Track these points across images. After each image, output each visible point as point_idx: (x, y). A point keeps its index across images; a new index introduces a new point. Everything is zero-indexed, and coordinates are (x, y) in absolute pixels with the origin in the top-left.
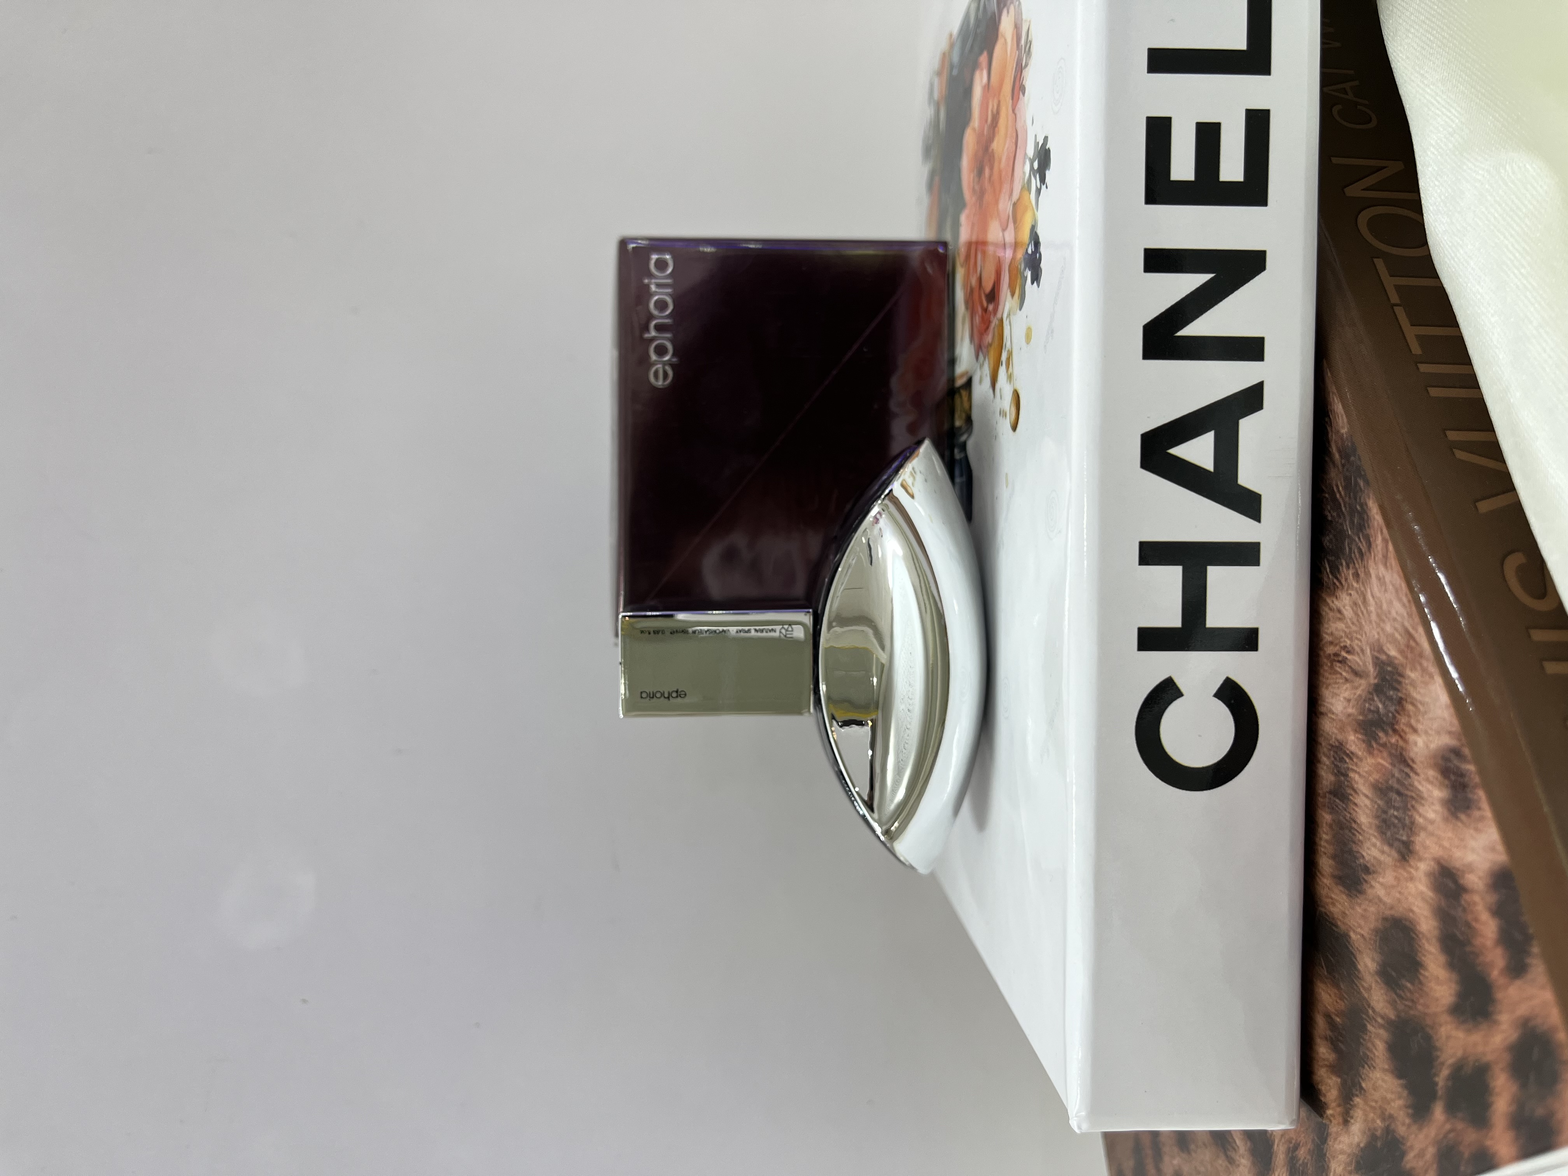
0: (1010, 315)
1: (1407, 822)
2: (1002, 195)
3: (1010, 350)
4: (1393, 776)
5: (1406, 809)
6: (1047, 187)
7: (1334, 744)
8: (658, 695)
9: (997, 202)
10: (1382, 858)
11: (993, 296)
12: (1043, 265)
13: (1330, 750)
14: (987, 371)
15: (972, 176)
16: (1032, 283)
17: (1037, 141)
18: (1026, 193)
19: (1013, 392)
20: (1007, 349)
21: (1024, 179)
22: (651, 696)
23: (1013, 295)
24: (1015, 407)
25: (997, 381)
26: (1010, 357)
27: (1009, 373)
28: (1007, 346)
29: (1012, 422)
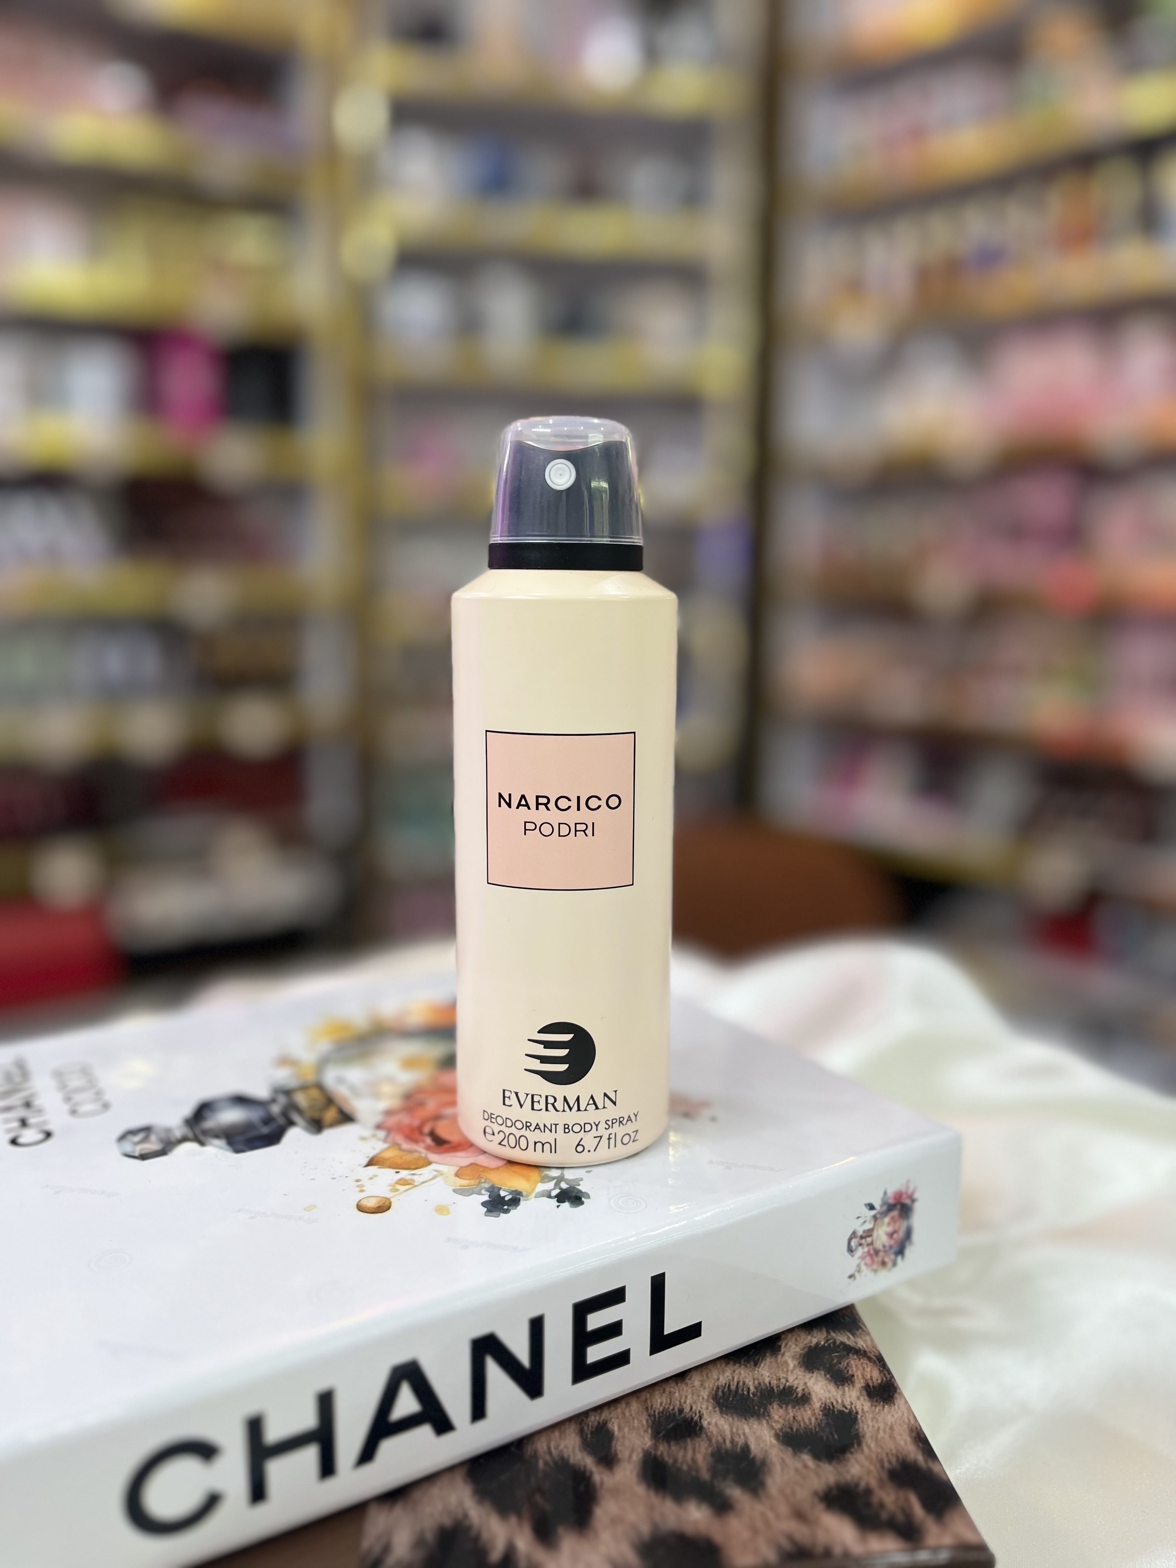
0: (442, 1174)
3: (416, 1184)
6: (558, 1206)
11: (439, 1142)
12: (502, 1216)
14: (376, 1146)
16: (483, 1204)
17: (580, 1183)
18: (538, 1175)
19: (387, 1199)
20: (413, 1177)
21: (545, 1169)
23: (457, 1175)
24: (377, 1205)
25: (379, 1168)
26: (410, 1184)
27: (398, 1187)
28: (415, 1178)
29: (362, 1202)
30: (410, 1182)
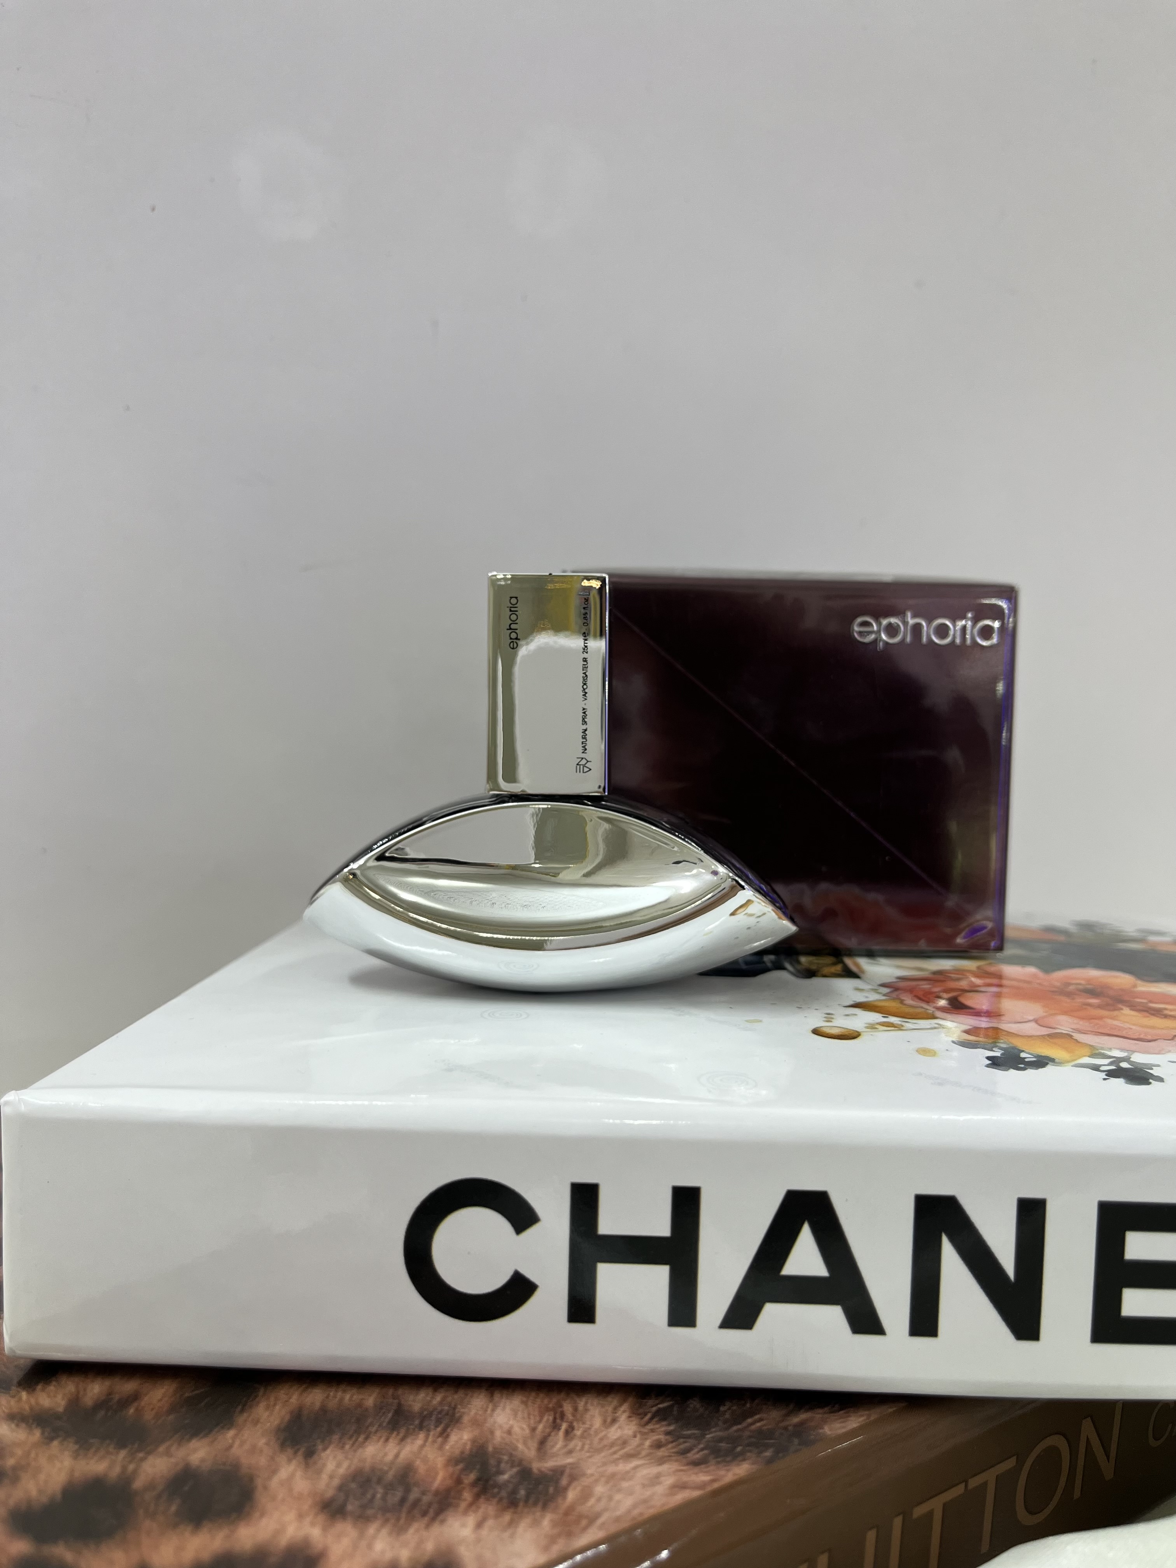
0: (943, 1028)
1: (370, 1512)
2: (1076, 1021)
3: (902, 1028)
4: (424, 1493)
5: (385, 1510)
6: (1105, 1079)
7: (457, 1410)
8: (514, 617)
9: (1065, 1013)
10: (325, 1477)
11: (957, 1006)
12: (1012, 1072)
13: (450, 1406)
14: (872, 997)
15: (1083, 982)
16: (988, 1058)
17: (1154, 1067)
18: (1087, 1051)
19: (857, 1032)
20: (903, 1024)
21: (1102, 1048)
22: (512, 609)
23: (967, 1032)
24: (840, 1033)
25: (863, 1010)
26: (896, 1027)
27: (877, 1026)
28: (907, 1024)
29: (821, 1028)
30: (895, 1025)
